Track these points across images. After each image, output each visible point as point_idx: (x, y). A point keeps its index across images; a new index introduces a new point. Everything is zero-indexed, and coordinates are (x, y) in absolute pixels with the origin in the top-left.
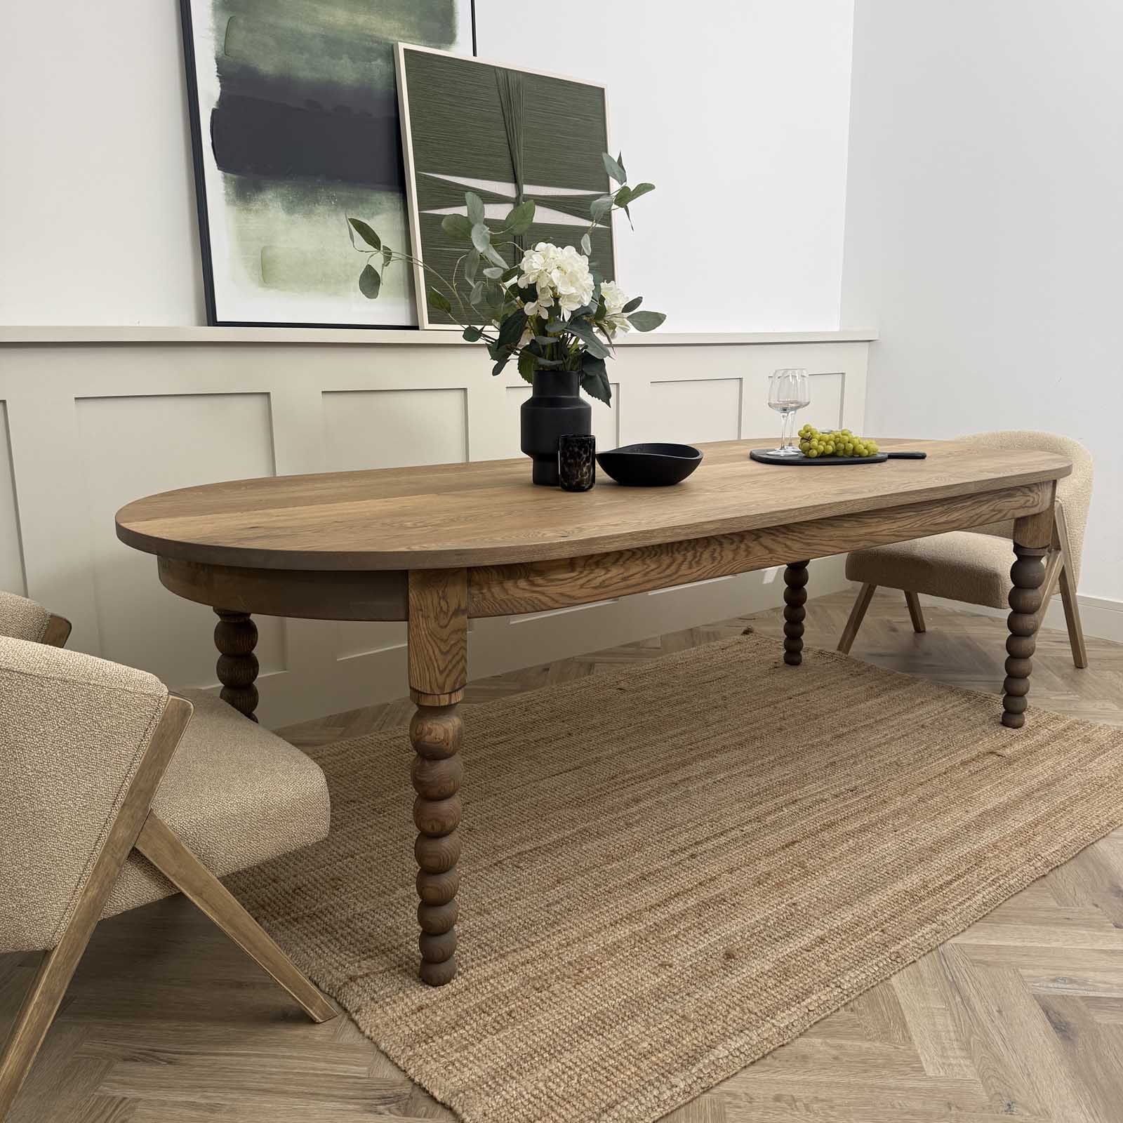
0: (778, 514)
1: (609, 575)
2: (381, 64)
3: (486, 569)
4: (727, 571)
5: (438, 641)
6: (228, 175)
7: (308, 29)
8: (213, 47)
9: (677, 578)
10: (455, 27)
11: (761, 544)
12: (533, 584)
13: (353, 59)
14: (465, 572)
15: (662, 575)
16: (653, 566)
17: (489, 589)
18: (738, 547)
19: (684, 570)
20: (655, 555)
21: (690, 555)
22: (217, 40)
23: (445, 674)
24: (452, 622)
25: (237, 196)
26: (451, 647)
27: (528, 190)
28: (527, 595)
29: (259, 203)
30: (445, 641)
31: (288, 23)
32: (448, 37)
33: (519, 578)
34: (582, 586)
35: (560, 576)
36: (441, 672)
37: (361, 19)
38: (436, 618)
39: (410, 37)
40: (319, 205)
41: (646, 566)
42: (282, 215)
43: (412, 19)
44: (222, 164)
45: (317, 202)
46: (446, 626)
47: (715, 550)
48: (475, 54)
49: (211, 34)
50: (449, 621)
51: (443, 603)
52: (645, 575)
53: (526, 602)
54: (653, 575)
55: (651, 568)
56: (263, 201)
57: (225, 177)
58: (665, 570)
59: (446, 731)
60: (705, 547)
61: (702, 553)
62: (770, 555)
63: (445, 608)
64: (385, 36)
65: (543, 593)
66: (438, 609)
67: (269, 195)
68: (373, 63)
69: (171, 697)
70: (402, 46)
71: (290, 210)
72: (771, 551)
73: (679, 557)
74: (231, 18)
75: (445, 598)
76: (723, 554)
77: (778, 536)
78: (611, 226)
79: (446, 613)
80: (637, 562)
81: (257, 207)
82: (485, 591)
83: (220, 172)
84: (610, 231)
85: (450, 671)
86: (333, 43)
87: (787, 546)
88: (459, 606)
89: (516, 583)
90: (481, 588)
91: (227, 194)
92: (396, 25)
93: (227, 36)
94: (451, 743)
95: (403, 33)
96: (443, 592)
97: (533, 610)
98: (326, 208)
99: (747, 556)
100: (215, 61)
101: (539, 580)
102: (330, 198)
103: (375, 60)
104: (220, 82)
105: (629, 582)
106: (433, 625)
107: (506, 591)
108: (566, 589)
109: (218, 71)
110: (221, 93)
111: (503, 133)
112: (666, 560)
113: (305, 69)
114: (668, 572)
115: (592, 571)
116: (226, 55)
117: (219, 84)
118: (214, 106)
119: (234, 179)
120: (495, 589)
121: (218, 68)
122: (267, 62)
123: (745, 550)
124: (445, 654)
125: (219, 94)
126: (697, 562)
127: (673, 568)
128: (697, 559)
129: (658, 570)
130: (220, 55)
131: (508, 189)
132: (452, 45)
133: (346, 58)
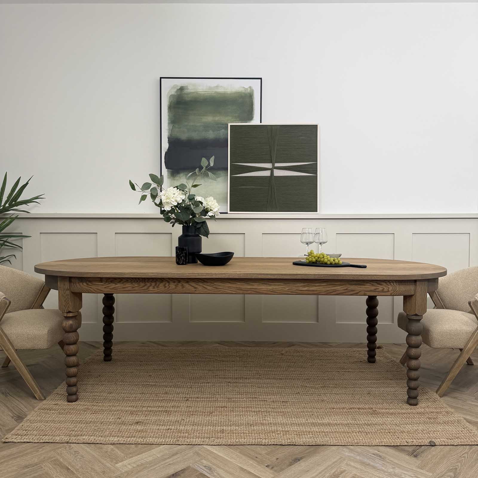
2: (223, 131)
3: (74, 277)
6: (169, 170)
7: (199, 124)
8: (167, 134)
9: (148, 291)
10: (253, 114)
11: (189, 285)
12: (87, 284)
13: (213, 131)
14: (68, 278)
15: (140, 289)
18: (178, 284)
19: (151, 288)
20: (137, 282)
21: (153, 284)
22: (169, 132)
25: (171, 175)
26: (66, 299)
27: (277, 165)
28: (87, 288)
30: (65, 297)
31: (192, 124)
32: (250, 117)
33: (84, 282)
34: (105, 288)
35: (97, 284)
36: (64, 306)
37: (217, 118)
39: (235, 121)
41: (133, 285)
43: (237, 115)
44: (167, 167)
47: (166, 284)
48: (261, 122)
49: (167, 131)
50: (66, 292)
51: (64, 286)
52: (133, 288)
53: (86, 290)
54: (136, 288)
55: (135, 286)
56: (179, 176)
57: (168, 171)
58: (142, 288)
59: (66, 324)
60: (161, 282)
61: (159, 284)
63: (65, 288)
64: (226, 122)
65: (91, 288)
66: (63, 288)
67: (181, 175)
68: (221, 131)
69: (3, 299)
70: (229, 125)
72: (195, 288)
73: (148, 284)
74: (173, 126)
76: (170, 286)
77: (198, 283)
78: (317, 175)
80: (129, 283)
81: (177, 178)
83: (166, 170)
85: (66, 306)
86: (207, 127)
87: (204, 287)
88: (68, 288)
90: (74, 284)
91: (168, 175)
92: (230, 118)
93: (171, 131)
94: (67, 328)
95: (232, 120)
97: (88, 292)
99: (182, 288)
100: (167, 138)
101: (90, 284)
105: (126, 289)
106: (62, 292)
107: (80, 285)
108: (99, 288)
109: (168, 141)
110: (169, 147)
111: (268, 147)
112: (142, 284)
113: (196, 136)
114: (143, 288)
115: (109, 284)
116: (171, 136)
117: (168, 144)
118: (166, 151)
119: (171, 171)
120: (77, 285)
121: (168, 140)
122: (184, 136)
123: (181, 286)
124: (65, 301)
125: (168, 147)
126: (157, 287)
127: (145, 288)
128: (157, 286)
129: (138, 287)
130: (169, 136)
131: (269, 165)
132: (252, 120)
133: (211, 131)
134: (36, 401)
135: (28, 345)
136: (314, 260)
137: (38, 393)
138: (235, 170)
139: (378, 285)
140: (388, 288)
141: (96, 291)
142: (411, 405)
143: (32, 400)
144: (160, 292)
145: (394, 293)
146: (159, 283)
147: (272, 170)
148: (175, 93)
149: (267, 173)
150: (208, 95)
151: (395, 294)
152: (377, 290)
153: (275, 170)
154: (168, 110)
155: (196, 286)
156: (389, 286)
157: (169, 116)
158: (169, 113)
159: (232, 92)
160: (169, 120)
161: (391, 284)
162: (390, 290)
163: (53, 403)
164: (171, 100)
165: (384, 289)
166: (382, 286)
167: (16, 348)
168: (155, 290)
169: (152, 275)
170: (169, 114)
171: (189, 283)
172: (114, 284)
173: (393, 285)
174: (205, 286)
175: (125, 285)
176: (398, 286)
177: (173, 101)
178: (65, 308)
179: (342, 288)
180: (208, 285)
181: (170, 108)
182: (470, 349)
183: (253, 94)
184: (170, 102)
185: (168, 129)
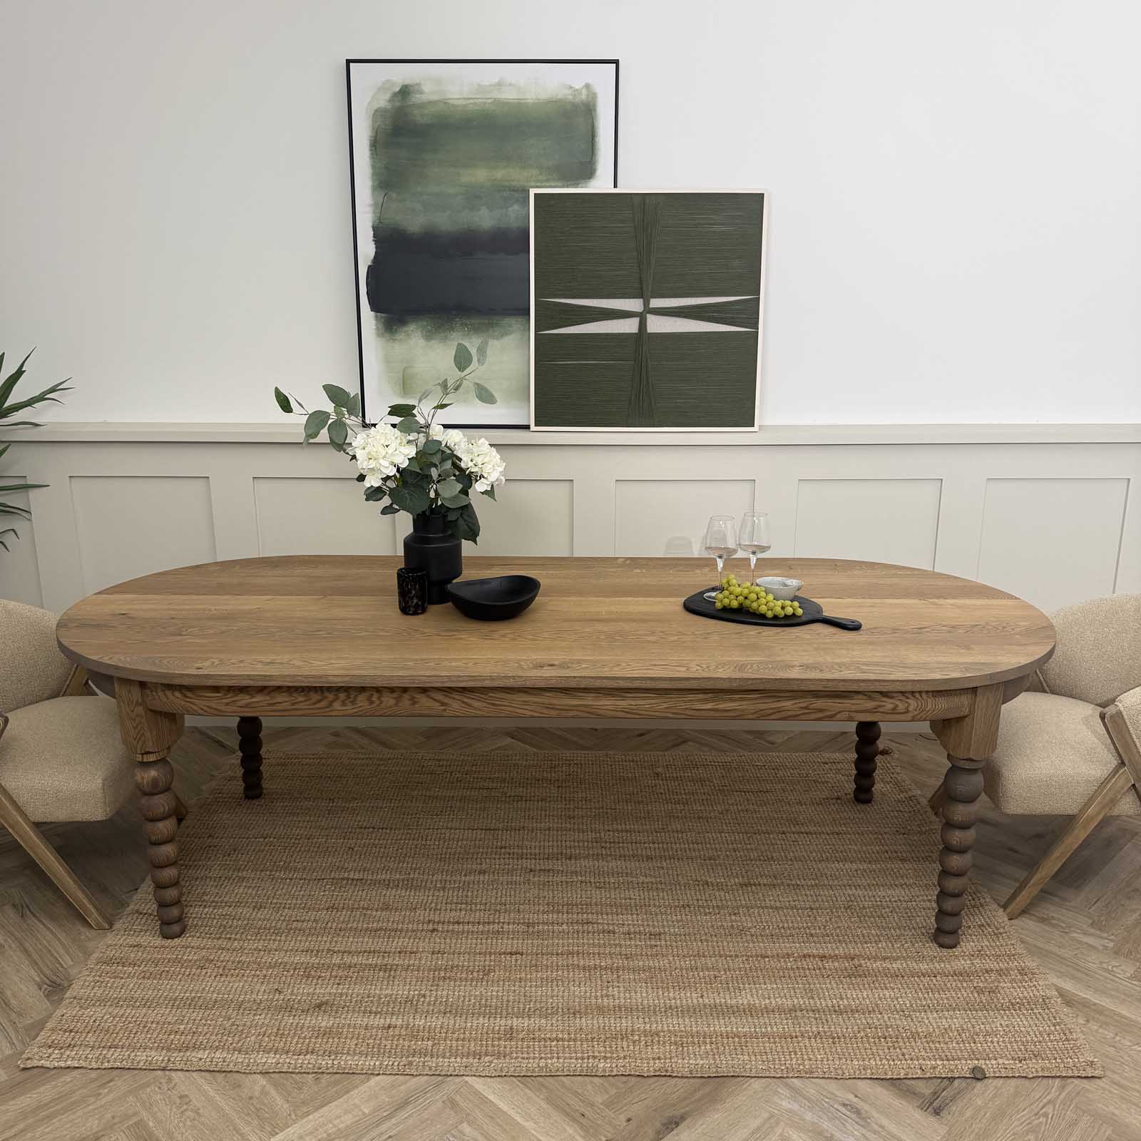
1: (254, 700)
2: (517, 208)
4: (390, 712)
5: (132, 719)
6: (379, 314)
7: (452, 190)
8: (371, 218)
9: (330, 711)
10: (595, 163)
11: (431, 698)
12: (185, 696)
13: (491, 209)
15: (313, 707)
16: (301, 700)
17: (156, 692)
18: (401, 696)
19: (337, 705)
21: (342, 698)
22: (374, 213)
25: (385, 330)
26: (138, 724)
27: (656, 303)
28: (183, 702)
29: (403, 334)
30: (134, 720)
31: (434, 189)
32: (587, 171)
33: (176, 690)
35: (207, 695)
36: (135, 739)
37: (500, 174)
38: (128, 704)
39: (548, 180)
40: (453, 331)
41: (292, 698)
42: (422, 342)
44: (374, 307)
45: (452, 329)
46: (133, 710)
47: (372, 695)
48: (615, 186)
49: (370, 209)
50: (134, 708)
51: (131, 695)
52: (293, 704)
53: (183, 707)
54: (302, 706)
55: (298, 700)
56: (407, 331)
57: (376, 316)
58: (315, 704)
60: (360, 692)
61: (356, 696)
62: (444, 708)
63: (131, 699)
64: (522, 185)
65: (193, 703)
66: (128, 699)
67: (412, 327)
68: (510, 209)
70: (533, 192)
71: (428, 337)
72: (443, 704)
73: (330, 698)
74: (385, 194)
75: (131, 693)
76: (382, 699)
77: (450, 693)
78: (758, 329)
79: (132, 703)
80: (283, 694)
81: (401, 337)
83: (373, 313)
84: (757, 333)
86: (474, 197)
87: (463, 702)
88: (138, 699)
89: (173, 693)
90: (152, 691)
91: (377, 329)
92: (535, 172)
93: (380, 209)
95: (540, 178)
96: (130, 690)
97: (187, 713)
98: (459, 334)
99: (413, 705)
100: (371, 229)
101: (189, 694)
102: (463, 325)
103: (512, 206)
104: (375, 244)
105: (274, 707)
106: (127, 707)
108: (213, 704)
109: (374, 237)
110: (376, 253)
112: (315, 696)
113: (444, 222)
114: (319, 705)
115: (236, 695)
116: (380, 222)
117: (374, 246)
118: (370, 263)
119: (383, 318)
120: (161, 694)
121: (374, 234)
122: (415, 221)
123: (410, 700)
124: (134, 728)
125: (374, 253)
126: (351, 702)
127: (323, 704)
128: (351, 700)
129: (307, 703)
130: (376, 224)
131: (634, 305)
132: (591, 180)
133: (484, 208)
134: (92, 931)
135: (61, 814)
136: (735, 604)
137: (93, 916)
138: (549, 316)
139: (884, 699)
140: (906, 705)
141: (206, 711)
142: (941, 946)
143: (83, 930)
144: (360, 713)
145: (921, 715)
146: (356, 693)
147: (642, 317)
148: (386, 104)
149: (630, 326)
150: (476, 108)
151: (924, 716)
152: (880, 710)
153: (649, 316)
154: (371, 150)
155: (446, 700)
156: (908, 700)
157: (373, 167)
158: (374, 158)
159: (539, 99)
160: (374, 180)
161: (914, 696)
162: (910, 709)
163: (131, 941)
164: (377, 124)
165: (897, 706)
166: (891, 701)
167: (32, 820)
168: (347, 708)
169: (339, 679)
170: (374, 162)
171: (429, 693)
172: (248, 697)
173: (920, 698)
174: (465, 700)
175: (275, 697)
176: (932, 698)
177: (383, 127)
178: (138, 742)
179: (796, 703)
180: (473, 699)
181: (374, 144)
182: (1091, 818)
183: (594, 105)
184: (373, 128)
185: (372, 203)
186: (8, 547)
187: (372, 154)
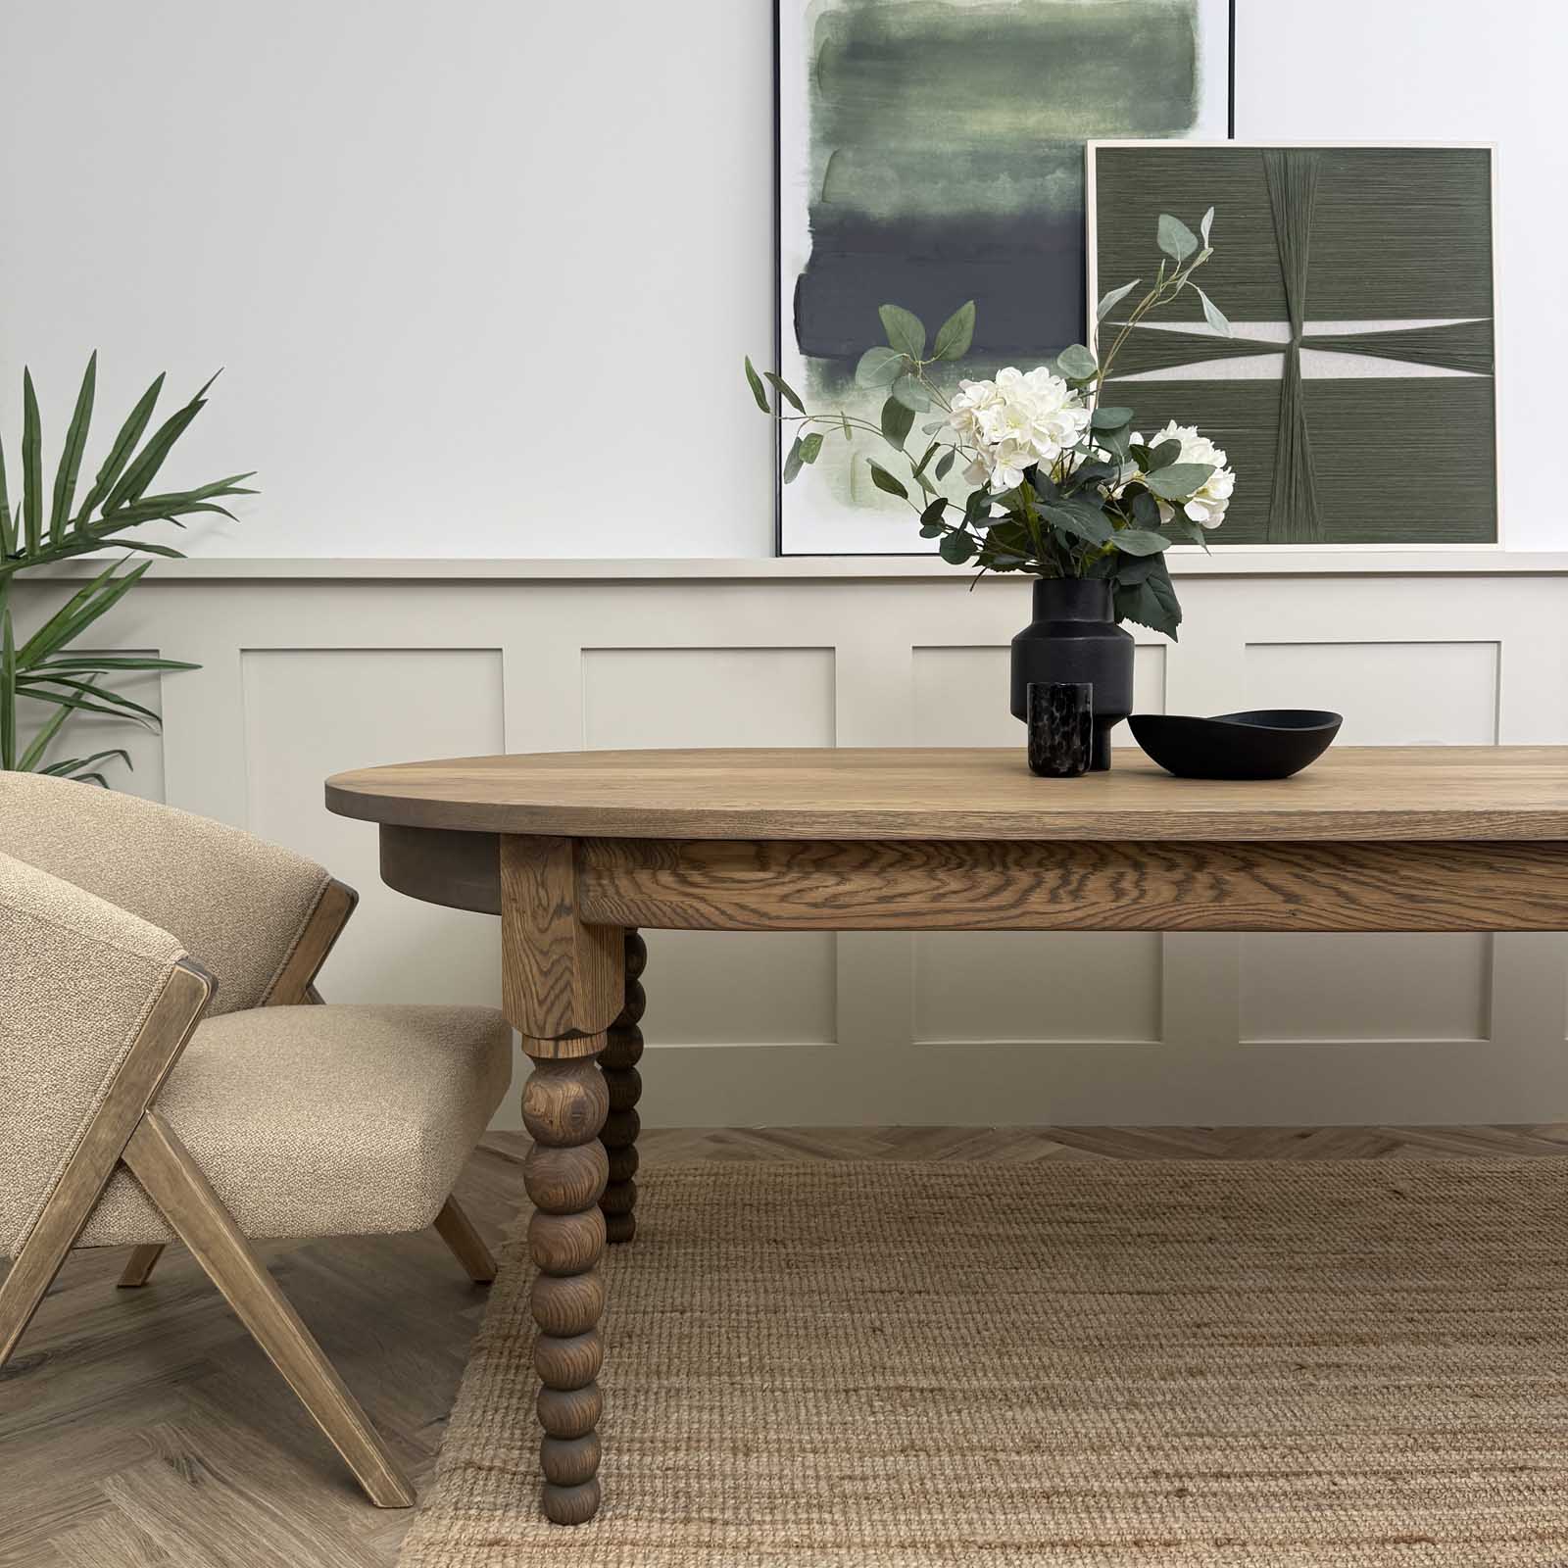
0: (1265, 818)
1: (842, 888)
2: (1062, 176)
3: (604, 842)
4: (1156, 921)
5: (537, 953)
6: (813, 359)
7: (949, 148)
8: (807, 194)
10: (1195, 102)
11: (1257, 879)
12: (684, 880)
13: (1016, 177)
14: (569, 847)
15: (979, 905)
16: (954, 885)
17: (612, 879)
18: (1189, 879)
19: (1037, 900)
20: (960, 866)
21: (1052, 877)
22: (813, 184)
23: (545, 1008)
24: (553, 925)
25: (823, 386)
26: (552, 964)
27: (1312, 329)
28: (676, 899)
29: (855, 393)
30: (545, 954)
31: (917, 144)
32: (1183, 115)
33: (661, 868)
34: (784, 898)
36: (541, 1003)
37: (1032, 120)
38: (534, 917)
40: (944, 387)
41: (936, 884)
43: (1120, 104)
44: (807, 347)
45: (941, 383)
46: (547, 929)
47: (1122, 875)
48: (1231, 135)
49: (806, 179)
50: (550, 924)
51: (542, 893)
52: (936, 898)
53: (674, 910)
54: (952, 902)
55: (947, 889)
56: (861, 390)
57: (809, 363)
58: (985, 897)
59: (550, 1101)
60: (1095, 867)
61: (1084, 878)
62: (1292, 907)
63: (544, 902)
64: (1072, 137)
65: (703, 899)
66: (536, 903)
68: (1049, 177)
70: (1092, 146)
72: (1290, 897)
73: (1024, 878)
74: (835, 153)
75: (543, 885)
76: (1146, 885)
77: (1309, 870)
78: (1493, 374)
79: (545, 910)
80: (913, 872)
81: (851, 398)
82: (605, 882)
83: (803, 357)
84: (1493, 380)
85: (553, 1004)
86: (986, 161)
87: (1340, 893)
88: (563, 900)
89: (654, 875)
90: (600, 877)
91: (811, 384)
92: (1092, 117)
93: (827, 177)
94: (556, 1122)
95: (1102, 126)
96: (542, 874)
97: (685, 925)
99: (1216, 899)
100: (806, 212)
101: (696, 877)
103: (1053, 172)
104: (813, 238)
105: (892, 907)
106: (530, 926)
107: (638, 886)
108: (751, 900)
109: (810, 225)
110: (813, 252)
111: (1271, 247)
112: (988, 879)
113: (935, 200)
114: (994, 901)
115: (806, 876)
116: (823, 200)
117: (811, 241)
118: (801, 270)
119: (819, 365)
120: (623, 883)
121: (811, 221)
122: (882, 203)
123: (1212, 887)
124: (545, 974)
125: (810, 254)
126: (1071, 893)
127: (1007, 897)
128: (1071, 888)
130: (816, 203)
131: (1275, 332)
132: (1189, 130)
133: (1004, 177)
134: (371, 1512)
135: (321, 1216)
137: (377, 1473)
138: (1125, 351)
141: (731, 918)
143: (346, 1509)
144: (1088, 922)
146: (1082, 871)
147: (1289, 353)
148: (840, 5)
149: (1269, 368)
150: (994, 13)
153: (1301, 351)
154: (811, 80)
155: (1296, 888)
157: (814, 108)
158: (816, 94)
160: (814, 130)
163: (477, 1531)
164: (824, 37)
167: (248, 1232)
168: (1058, 907)
169: (1068, 822)
170: (816, 100)
171: (1256, 871)
172: (831, 880)
174: (1345, 887)
175: (895, 882)
177: (835, 43)
178: (549, 1011)
180: (1363, 883)
181: (820, 72)
183: (1194, 10)
184: (816, 43)
185: (810, 168)
186: (108, 781)
187: (813, 87)
